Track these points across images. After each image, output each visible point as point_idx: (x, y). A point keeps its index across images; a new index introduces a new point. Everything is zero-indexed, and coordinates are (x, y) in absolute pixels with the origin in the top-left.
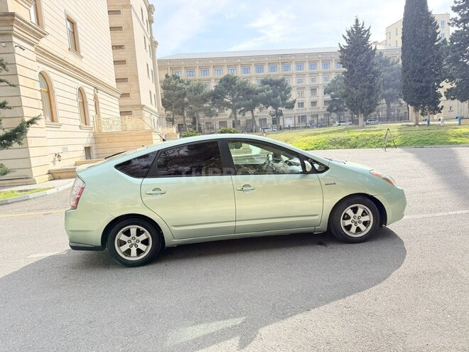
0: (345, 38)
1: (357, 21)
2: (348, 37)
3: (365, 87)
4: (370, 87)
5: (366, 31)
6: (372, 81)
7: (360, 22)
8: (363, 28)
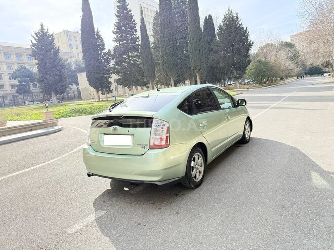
0: (34, 38)
1: (42, 26)
2: (36, 38)
3: (56, 75)
4: (60, 76)
5: (50, 36)
6: (60, 71)
7: (45, 28)
8: (47, 33)
